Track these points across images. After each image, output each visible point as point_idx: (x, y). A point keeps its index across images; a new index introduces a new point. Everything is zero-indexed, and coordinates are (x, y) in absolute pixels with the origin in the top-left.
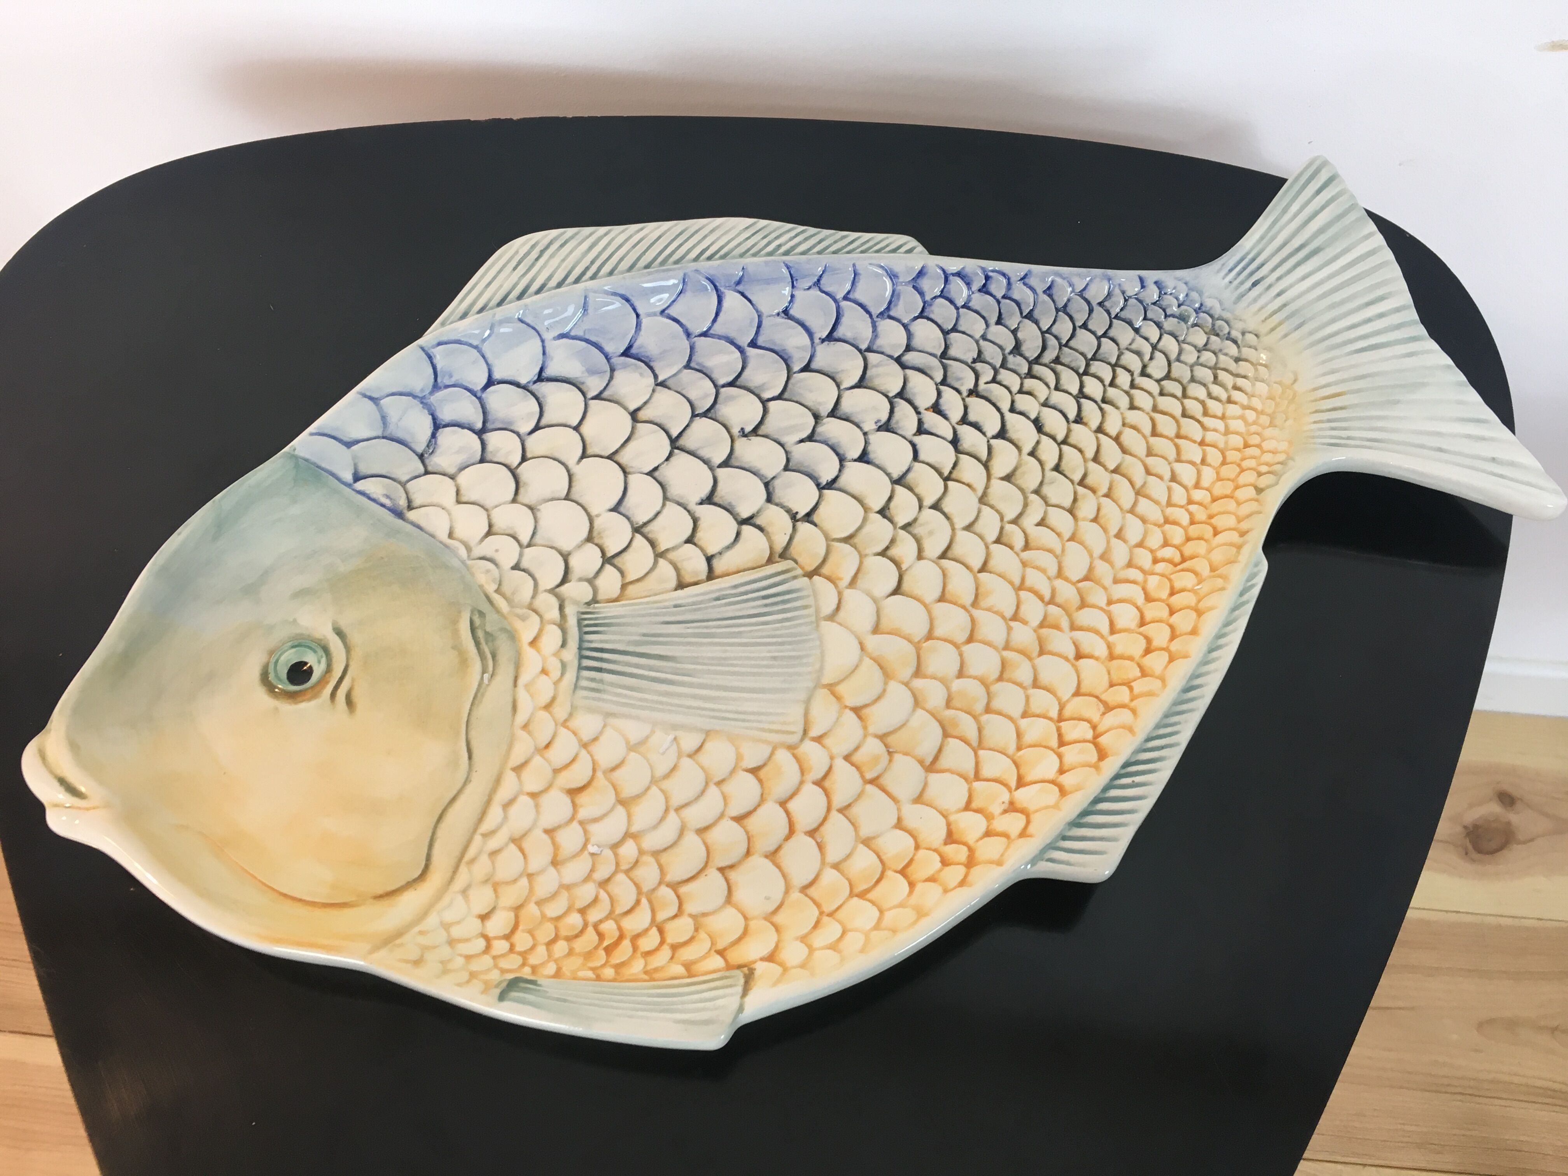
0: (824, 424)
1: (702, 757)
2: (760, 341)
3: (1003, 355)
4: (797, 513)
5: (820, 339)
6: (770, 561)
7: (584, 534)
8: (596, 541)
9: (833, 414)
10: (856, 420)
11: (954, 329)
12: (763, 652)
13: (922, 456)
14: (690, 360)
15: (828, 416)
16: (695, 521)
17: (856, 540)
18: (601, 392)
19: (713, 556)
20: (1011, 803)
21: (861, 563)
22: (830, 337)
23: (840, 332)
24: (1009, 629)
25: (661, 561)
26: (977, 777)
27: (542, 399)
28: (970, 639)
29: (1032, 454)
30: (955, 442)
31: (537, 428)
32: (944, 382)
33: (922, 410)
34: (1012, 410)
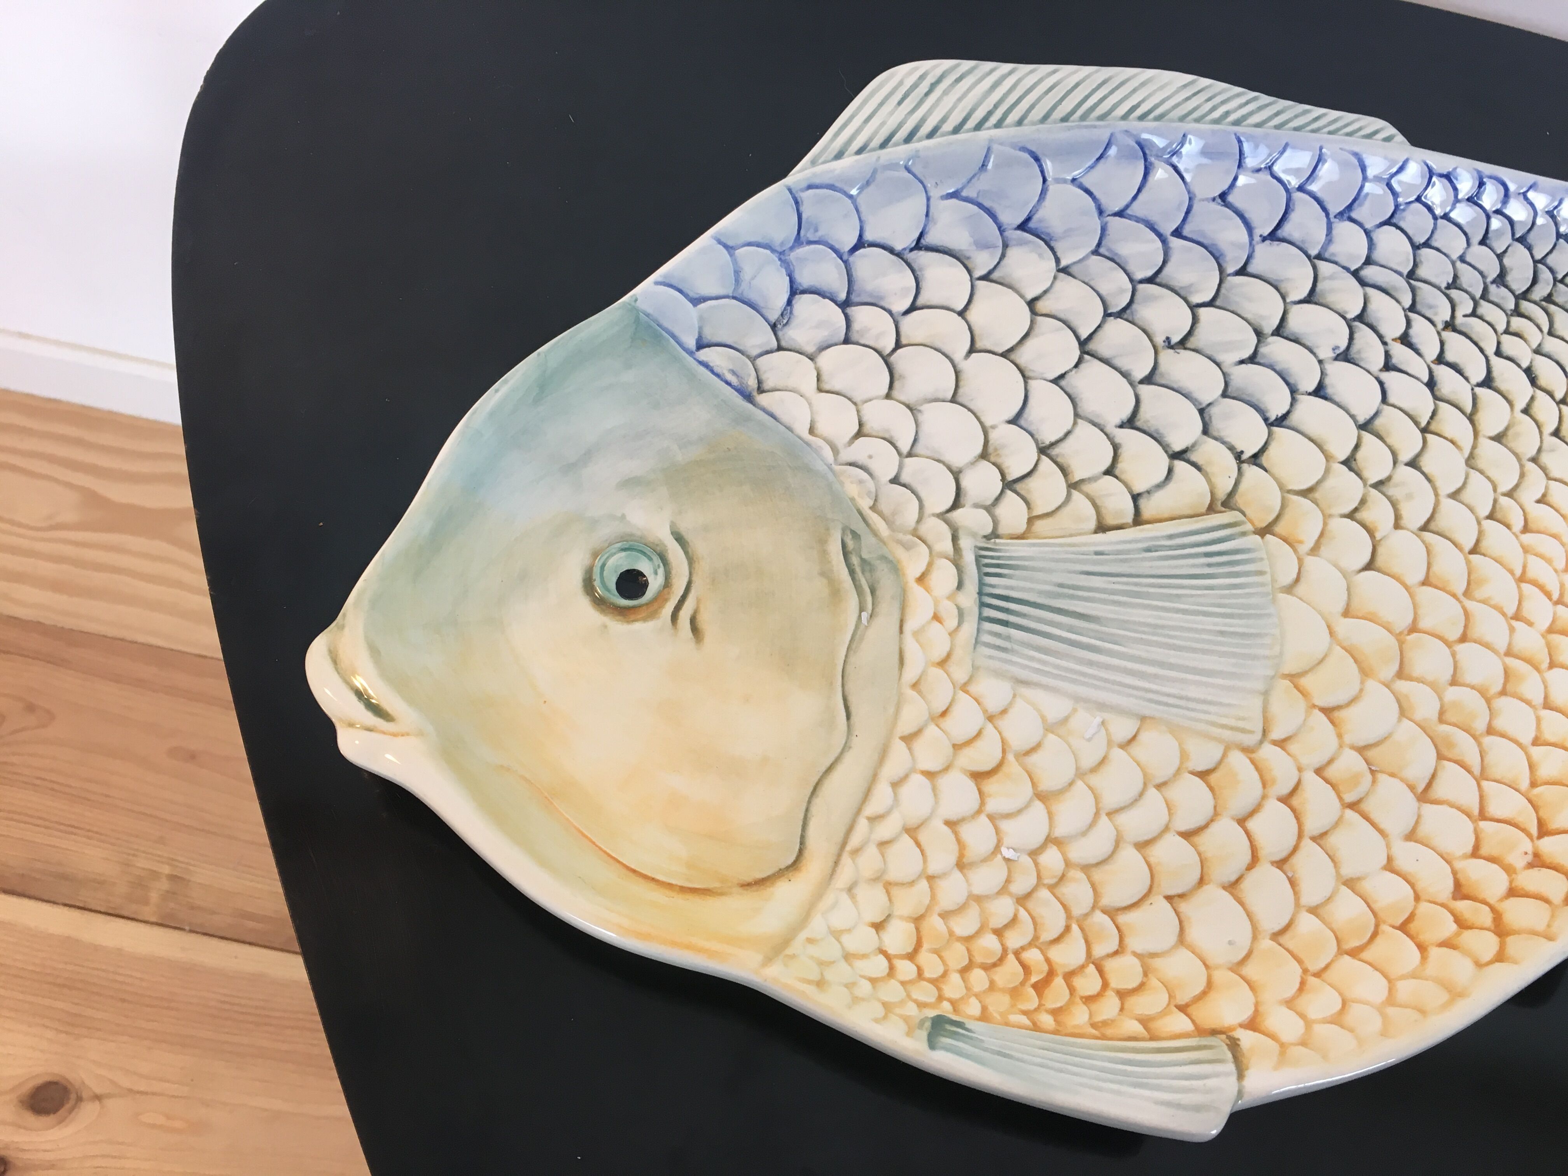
0: (1269, 344)
1: (1136, 750)
2: (1186, 232)
3: (1485, 283)
4: (1242, 452)
5: (1261, 236)
6: (1211, 509)
7: (979, 449)
8: (993, 459)
9: (1278, 331)
10: (1308, 344)
11: (1427, 244)
12: (1209, 623)
13: (1391, 399)
14: (1099, 245)
15: (1273, 334)
16: (1116, 448)
17: (1317, 495)
18: (990, 272)
19: (1139, 495)
20: (1536, 855)
21: (1325, 524)
22: (1273, 236)
23: (1287, 230)
24: (1512, 630)
25: (1075, 494)
26: (1483, 815)
27: (918, 273)
28: (1463, 639)
29: (1526, 411)
30: (1431, 384)
31: (913, 308)
32: (1413, 308)
33: (1388, 339)
34: (1498, 353)
